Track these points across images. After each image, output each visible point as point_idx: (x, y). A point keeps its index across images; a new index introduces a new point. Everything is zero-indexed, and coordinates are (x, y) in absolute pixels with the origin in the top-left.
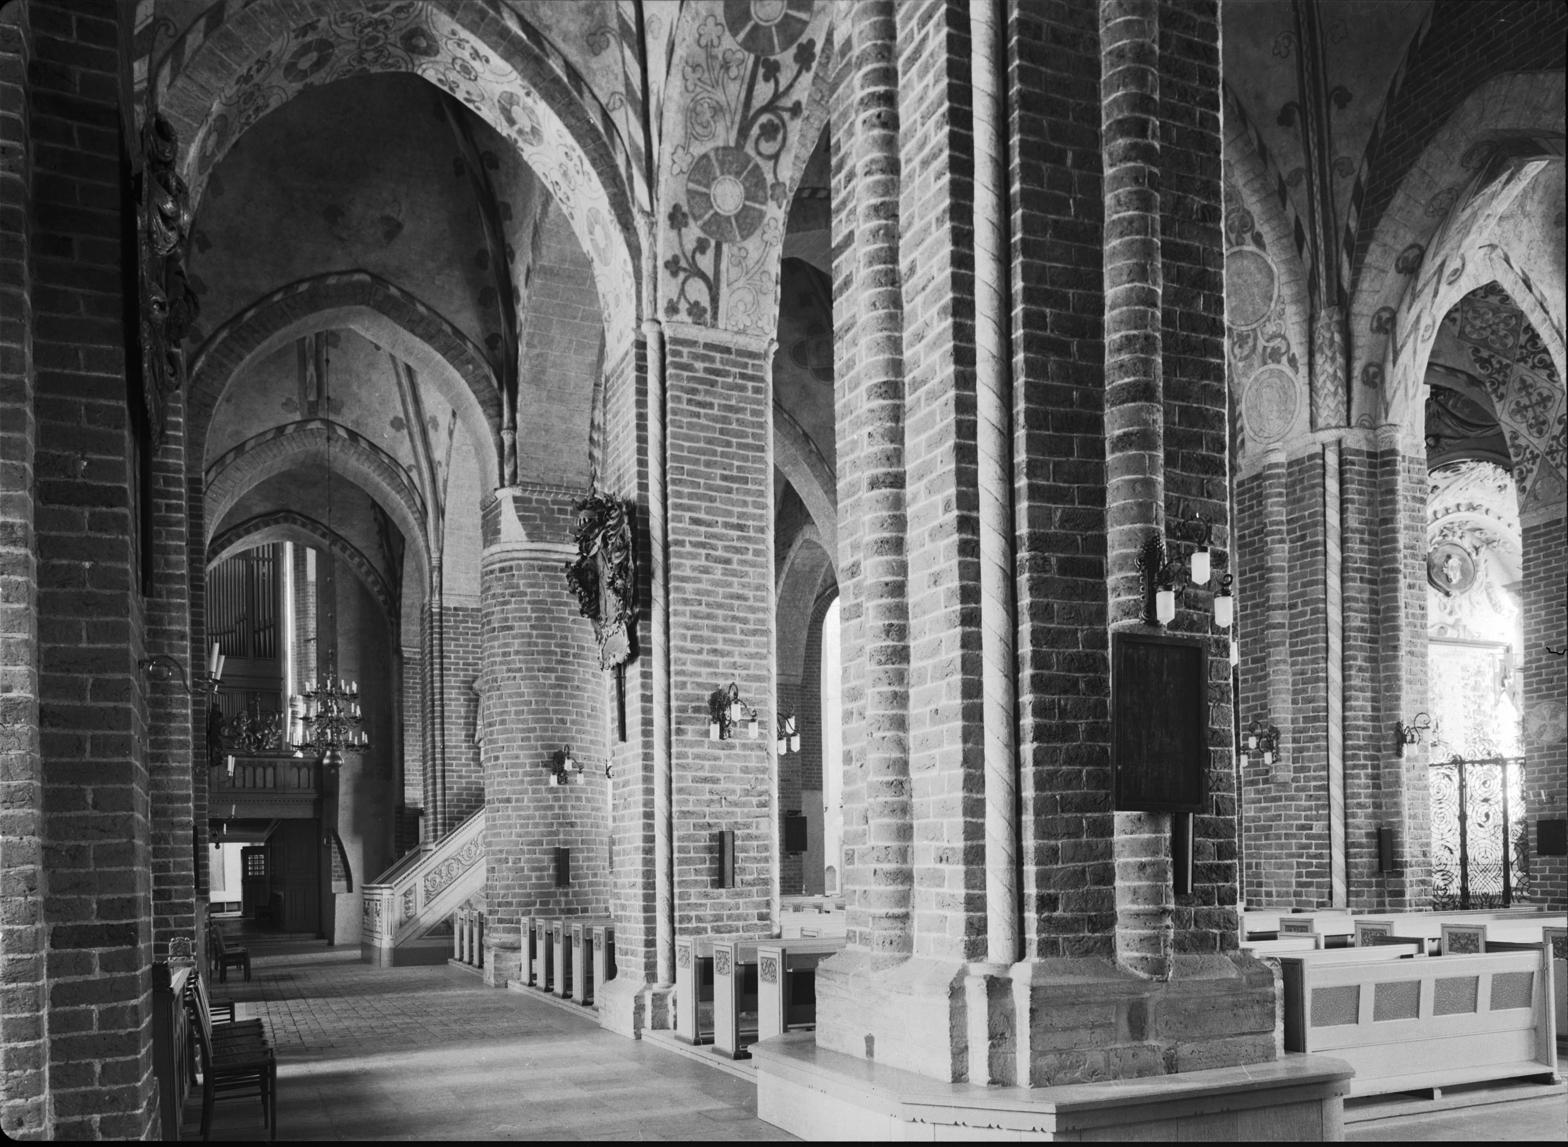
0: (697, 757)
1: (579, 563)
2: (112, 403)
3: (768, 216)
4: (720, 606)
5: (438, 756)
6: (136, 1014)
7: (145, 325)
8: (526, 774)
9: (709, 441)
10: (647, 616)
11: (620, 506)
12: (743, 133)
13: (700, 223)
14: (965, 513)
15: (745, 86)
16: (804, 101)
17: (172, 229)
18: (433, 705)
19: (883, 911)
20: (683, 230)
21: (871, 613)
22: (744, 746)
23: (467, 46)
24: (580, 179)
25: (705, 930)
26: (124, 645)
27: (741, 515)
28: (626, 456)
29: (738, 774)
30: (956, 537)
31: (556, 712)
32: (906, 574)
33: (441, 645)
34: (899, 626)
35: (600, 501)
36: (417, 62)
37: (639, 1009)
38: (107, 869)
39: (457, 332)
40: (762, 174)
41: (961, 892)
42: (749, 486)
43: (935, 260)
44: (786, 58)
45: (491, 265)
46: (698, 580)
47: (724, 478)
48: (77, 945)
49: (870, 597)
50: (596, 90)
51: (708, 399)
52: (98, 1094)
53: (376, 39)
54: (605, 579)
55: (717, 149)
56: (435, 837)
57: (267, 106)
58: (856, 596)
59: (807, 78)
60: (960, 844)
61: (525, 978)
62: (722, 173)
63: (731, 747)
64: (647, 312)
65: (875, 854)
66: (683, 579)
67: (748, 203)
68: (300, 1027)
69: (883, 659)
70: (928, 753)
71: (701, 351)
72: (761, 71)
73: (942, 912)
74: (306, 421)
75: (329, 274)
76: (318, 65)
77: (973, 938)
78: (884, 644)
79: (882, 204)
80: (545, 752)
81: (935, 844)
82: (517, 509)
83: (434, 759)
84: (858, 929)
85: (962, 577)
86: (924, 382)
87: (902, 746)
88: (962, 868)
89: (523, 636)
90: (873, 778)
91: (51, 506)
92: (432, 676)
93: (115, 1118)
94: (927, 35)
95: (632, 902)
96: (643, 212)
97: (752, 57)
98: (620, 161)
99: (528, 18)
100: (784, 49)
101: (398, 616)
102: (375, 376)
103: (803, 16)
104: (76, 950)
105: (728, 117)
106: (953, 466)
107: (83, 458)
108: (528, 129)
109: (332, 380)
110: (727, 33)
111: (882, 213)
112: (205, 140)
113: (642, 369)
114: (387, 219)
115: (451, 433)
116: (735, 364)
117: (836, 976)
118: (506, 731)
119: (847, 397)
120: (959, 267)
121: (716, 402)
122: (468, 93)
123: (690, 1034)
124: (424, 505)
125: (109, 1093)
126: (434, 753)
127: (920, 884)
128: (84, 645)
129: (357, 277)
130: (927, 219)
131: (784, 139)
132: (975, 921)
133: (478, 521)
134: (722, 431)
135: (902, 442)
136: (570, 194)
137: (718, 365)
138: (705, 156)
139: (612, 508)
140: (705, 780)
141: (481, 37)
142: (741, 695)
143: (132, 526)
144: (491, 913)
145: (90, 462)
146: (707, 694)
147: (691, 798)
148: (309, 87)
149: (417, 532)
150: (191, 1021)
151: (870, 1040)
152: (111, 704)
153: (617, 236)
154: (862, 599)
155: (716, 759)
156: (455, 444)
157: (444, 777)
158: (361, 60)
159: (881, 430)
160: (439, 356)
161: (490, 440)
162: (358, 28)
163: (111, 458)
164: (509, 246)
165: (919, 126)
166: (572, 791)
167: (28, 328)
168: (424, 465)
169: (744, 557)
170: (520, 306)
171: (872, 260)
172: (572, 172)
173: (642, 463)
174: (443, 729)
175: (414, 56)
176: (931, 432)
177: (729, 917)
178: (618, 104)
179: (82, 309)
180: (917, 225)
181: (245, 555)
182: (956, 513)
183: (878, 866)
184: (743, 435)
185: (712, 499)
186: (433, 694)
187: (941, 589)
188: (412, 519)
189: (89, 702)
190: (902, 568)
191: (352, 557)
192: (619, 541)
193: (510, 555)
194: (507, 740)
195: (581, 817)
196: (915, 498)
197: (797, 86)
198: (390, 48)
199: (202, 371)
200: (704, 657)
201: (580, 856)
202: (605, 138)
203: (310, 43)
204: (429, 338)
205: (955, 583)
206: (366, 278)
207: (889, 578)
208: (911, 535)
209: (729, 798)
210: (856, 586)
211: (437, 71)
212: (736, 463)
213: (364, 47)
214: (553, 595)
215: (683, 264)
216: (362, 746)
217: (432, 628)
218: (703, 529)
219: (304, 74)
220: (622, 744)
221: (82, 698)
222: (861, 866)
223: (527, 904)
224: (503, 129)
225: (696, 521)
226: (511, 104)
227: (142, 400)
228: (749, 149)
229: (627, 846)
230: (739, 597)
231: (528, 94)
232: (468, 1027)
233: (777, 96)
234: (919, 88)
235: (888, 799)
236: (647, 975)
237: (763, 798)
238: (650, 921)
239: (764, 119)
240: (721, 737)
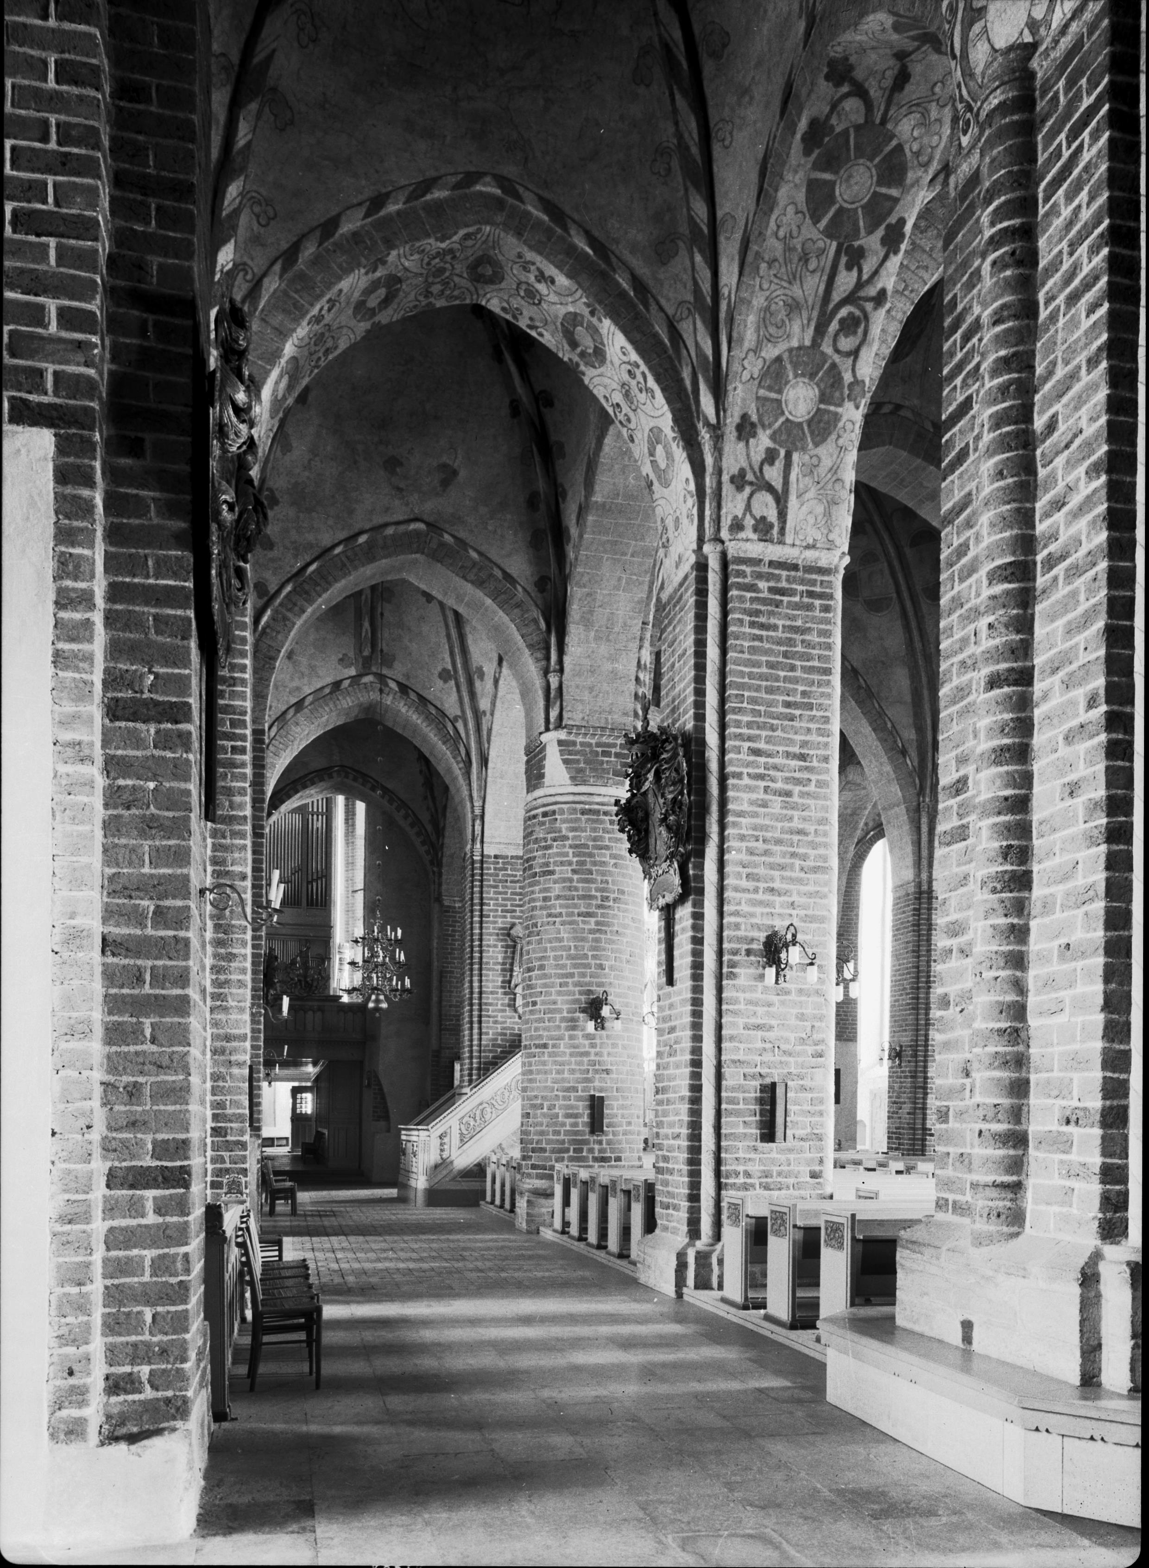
0: (750, 1002)
1: (629, 801)
2: (179, 612)
3: (844, 419)
4: (779, 842)
5: (476, 1001)
6: (188, 1262)
7: (214, 527)
8: (563, 1019)
9: (771, 665)
10: (701, 854)
11: (675, 738)
12: (820, 330)
13: (768, 432)
14: (1115, 708)
15: (825, 278)
16: (890, 288)
17: (243, 422)
18: (472, 952)
19: (990, 1179)
20: (752, 441)
21: (985, 833)
22: (800, 991)
23: (533, 268)
24: (642, 397)
25: (753, 1186)
26: (185, 871)
27: (804, 744)
28: (682, 685)
29: (793, 1022)
30: (1103, 737)
31: (594, 957)
32: (1030, 786)
33: (481, 893)
34: (1019, 847)
35: (653, 734)
36: (481, 292)
37: (681, 1267)
38: (162, 1108)
39: (507, 576)
40: (840, 373)
41: (1096, 1160)
42: (814, 712)
43: (1084, 409)
44: (873, 242)
45: (542, 506)
46: (755, 815)
47: (788, 705)
48: (132, 1187)
49: (984, 814)
50: (663, 302)
51: (773, 621)
52: (148, 1345)
53: (442, 271)
54: (657, 816)
55: (790, 350)
56: (470, 1081)
57: (336, 348)
58: (960, 816)
59: (895, 262)
60: (1096, 1103)
61: (558, 1225)
62: (796, 376)
63: (788, 993)
64: (709, 532)
65: (981, 1113)
66: (740, 814)
67: (822, 406)
68: (343, 1266)
69: (999, 887)
70: (1054, 995)
71: (766, 569)
72: (844, 260)
73: (1068, 1183)
74: (360, 676)
75: (386, 525)
76: (386, 302)
77: (1109, 1215)
78: (1001, 868)
79: (1014, 354)
80: (583, 998)
81: (1060, 1102)
82: (562, 752)
83: (471, 1005)
84: (951, 1197)
85: (1109, 785)
86: (1063, 557)
87: (1019, 987)
88: (1097, 1132)
89: (564, 880)
90: (981, 1025)
91: (118, 724)
92: (472, 923)
93: (164, 1370)
94: (1081, 146)
95: (676, 1154)
96: (707, 424)
97: (834, 244)
98: (686, 374)
99: (596, 233)
100: (870, 232)
101: (440, 865)
102: (425, 629)
103: (894, 192)
104: (131, 1192)
105: (805, 314)
106: (1102, 652)
107: (150, 672)
108: (590, 351)
109: (385, 635)
110: (808, 220)
111: (1014, 366)
112: (277, 383)
113: (702, 593)
114: (444, 467)
115: (496, 682)
116: (802, 582)
117: (923, 1249)
118: (545, 976)
119: (957, 588)
120: (1117, 413)
121: (780, 623)
122: (531, 319)
123: (738, 1298)
124: (468, 754)
125: (158, 1344)
126: (471, 999)
127: (1037, 1148)
128: (146, 870)
129: (413, 526)
130: (1075, 363)
131: (866, 333)
132: (1112, 1196)
133: (522, 768)
134: (785, 655)
135: (1030, 630)
136: (631, 415)
137: (784, 584)
138: (779, 359)
139: (666, 740)
140: (758, 1027)
141: (547, 258)
142: (799, 938)
143: (196, 745)
144: (524, 1158)
145: (157, 676)
146: (762, 936)
147: (742, 1046)
148: (377, 326)
149: (461, 780)
150: (242, 1263)
151: (967, 1326)
152: (171, 933)
153: (680, 454)
154: (972, 818)
155: (770, 1005)
156: (500, 694)
157: (480, 1022)
158: (428, 294)
159: (1004, 619)
160: (489, 601)
161: (538, 683)
162: (426, 260)
163: (176, 671)
164: (562, 486)
165: (1065, 257)
166: (608, 1037)
167: (99, 534)
168: (469, 714)
169: (806, 789)
170: (571, 545)
171: (998, 421)
172: (635, 390)
173: (700, 692)
174: (481, 975)
175: (479, 286)
176: (1070, 616)
177: (779, 1174)
178: (686, 312)
179: (153, 514)
180: (1060, 372)
181: (301, 810)
182: (1104, 708)
183: (985, 1126)
184: (809, 658)
185: (773, 728)
186: (472, 941)
187: (1080, 802)
188: (457, 770)
189: (149, 931)
190: (1027, 779)
191: (398, 809)
192: (674, 774)
193: (552, 799)
194: (545, 985)
195: (617, 1064)
196: (1045, 697)
197: (883, 272)
198: (456, 279)
199: (267, 625)
200: (760, 896)
201: (615, 1103)
202: (671, 352)
203: (380, 278)
204: (479, 584)
205: (1100, 793)
206: (421, 526)
207: (1009, 792)
208: (1038, 740)
209: (782, 1047)
210: (960, 806)
211: (501, 299)
212: (801, 688)
213: (430, 280)
214: (595, 839)
215: (750, 477)
216: (404, 990)
217: (473, 875)
218: (762, 760)
219: (373, 312)
220: (669, 989)
221: (143, 926)
222: (957, 1125)
223: (561, 1151)
224: (566, 354)
225: (757, 752)
226: (575, 326)
227: (210, 608)
228: (827, 348)
229: (670, 1095)
230: (800, 832)
231: (592, 313)
232: (503, 1275)
233: (860, 285)
234: (1066, 212)
235: (1000, 1049)
236: (690, 1231)
237: (819, 1048)
238: (695, 1175)
239: (843, 312)
240: (777, 982)
